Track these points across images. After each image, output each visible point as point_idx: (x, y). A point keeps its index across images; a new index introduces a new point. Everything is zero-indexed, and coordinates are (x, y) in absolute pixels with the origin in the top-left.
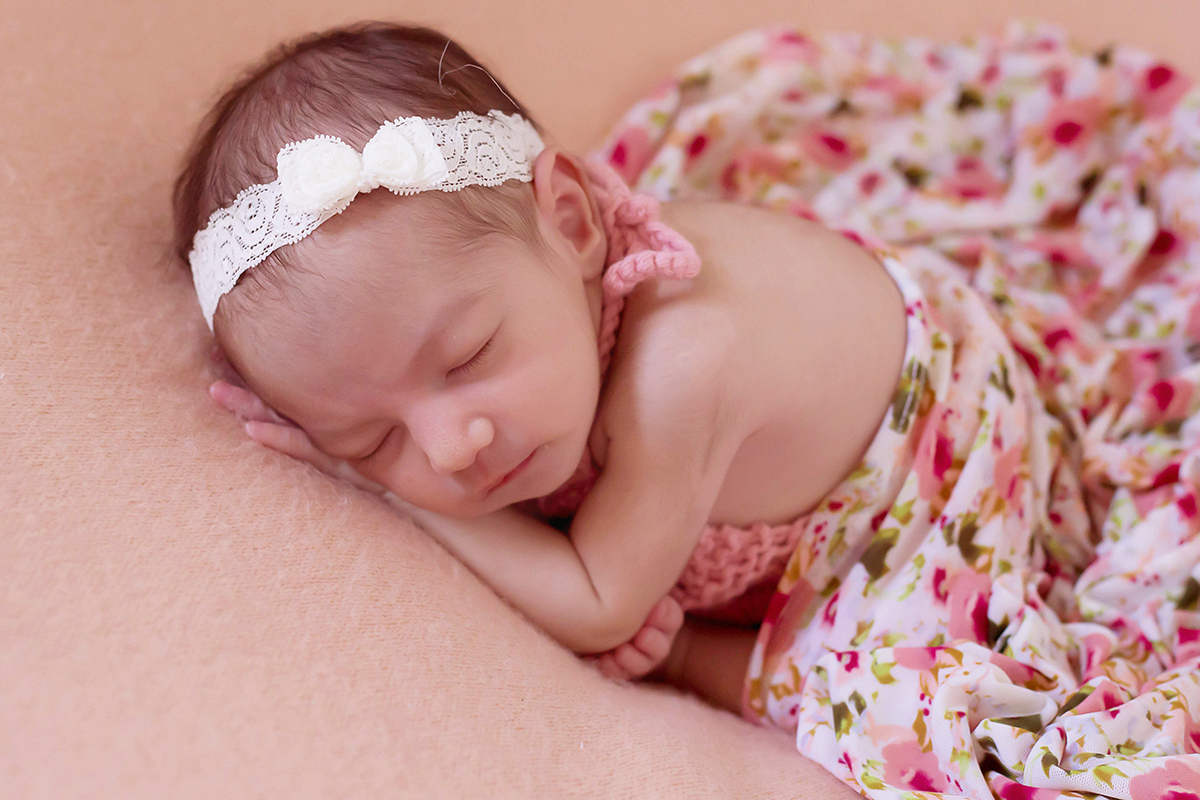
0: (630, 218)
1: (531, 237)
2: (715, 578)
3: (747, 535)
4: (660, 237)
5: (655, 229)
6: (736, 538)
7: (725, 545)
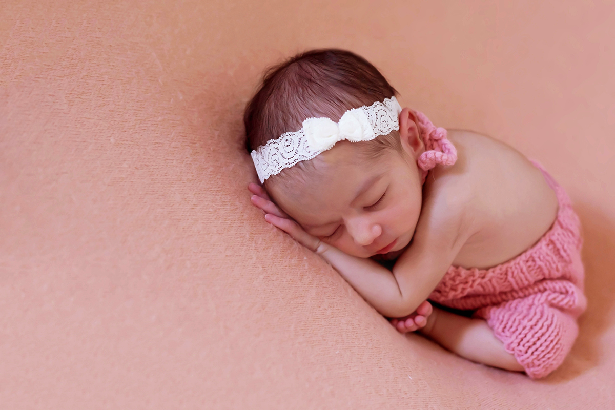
0: (436, 137)
1: (399, 148)
2: (454, 289)
3: (468, 272)
4: (446, 146)
5: (445, 142)
6: (464, 273)
7: (459, 275)
